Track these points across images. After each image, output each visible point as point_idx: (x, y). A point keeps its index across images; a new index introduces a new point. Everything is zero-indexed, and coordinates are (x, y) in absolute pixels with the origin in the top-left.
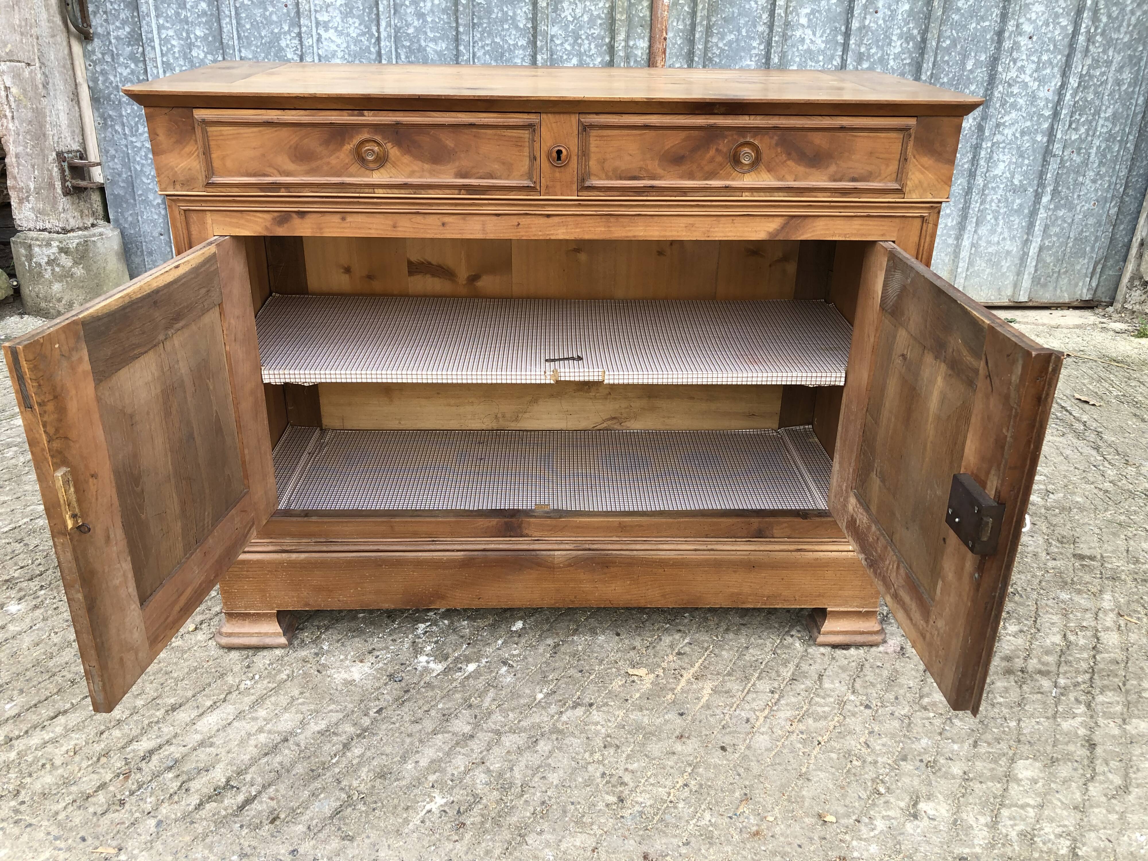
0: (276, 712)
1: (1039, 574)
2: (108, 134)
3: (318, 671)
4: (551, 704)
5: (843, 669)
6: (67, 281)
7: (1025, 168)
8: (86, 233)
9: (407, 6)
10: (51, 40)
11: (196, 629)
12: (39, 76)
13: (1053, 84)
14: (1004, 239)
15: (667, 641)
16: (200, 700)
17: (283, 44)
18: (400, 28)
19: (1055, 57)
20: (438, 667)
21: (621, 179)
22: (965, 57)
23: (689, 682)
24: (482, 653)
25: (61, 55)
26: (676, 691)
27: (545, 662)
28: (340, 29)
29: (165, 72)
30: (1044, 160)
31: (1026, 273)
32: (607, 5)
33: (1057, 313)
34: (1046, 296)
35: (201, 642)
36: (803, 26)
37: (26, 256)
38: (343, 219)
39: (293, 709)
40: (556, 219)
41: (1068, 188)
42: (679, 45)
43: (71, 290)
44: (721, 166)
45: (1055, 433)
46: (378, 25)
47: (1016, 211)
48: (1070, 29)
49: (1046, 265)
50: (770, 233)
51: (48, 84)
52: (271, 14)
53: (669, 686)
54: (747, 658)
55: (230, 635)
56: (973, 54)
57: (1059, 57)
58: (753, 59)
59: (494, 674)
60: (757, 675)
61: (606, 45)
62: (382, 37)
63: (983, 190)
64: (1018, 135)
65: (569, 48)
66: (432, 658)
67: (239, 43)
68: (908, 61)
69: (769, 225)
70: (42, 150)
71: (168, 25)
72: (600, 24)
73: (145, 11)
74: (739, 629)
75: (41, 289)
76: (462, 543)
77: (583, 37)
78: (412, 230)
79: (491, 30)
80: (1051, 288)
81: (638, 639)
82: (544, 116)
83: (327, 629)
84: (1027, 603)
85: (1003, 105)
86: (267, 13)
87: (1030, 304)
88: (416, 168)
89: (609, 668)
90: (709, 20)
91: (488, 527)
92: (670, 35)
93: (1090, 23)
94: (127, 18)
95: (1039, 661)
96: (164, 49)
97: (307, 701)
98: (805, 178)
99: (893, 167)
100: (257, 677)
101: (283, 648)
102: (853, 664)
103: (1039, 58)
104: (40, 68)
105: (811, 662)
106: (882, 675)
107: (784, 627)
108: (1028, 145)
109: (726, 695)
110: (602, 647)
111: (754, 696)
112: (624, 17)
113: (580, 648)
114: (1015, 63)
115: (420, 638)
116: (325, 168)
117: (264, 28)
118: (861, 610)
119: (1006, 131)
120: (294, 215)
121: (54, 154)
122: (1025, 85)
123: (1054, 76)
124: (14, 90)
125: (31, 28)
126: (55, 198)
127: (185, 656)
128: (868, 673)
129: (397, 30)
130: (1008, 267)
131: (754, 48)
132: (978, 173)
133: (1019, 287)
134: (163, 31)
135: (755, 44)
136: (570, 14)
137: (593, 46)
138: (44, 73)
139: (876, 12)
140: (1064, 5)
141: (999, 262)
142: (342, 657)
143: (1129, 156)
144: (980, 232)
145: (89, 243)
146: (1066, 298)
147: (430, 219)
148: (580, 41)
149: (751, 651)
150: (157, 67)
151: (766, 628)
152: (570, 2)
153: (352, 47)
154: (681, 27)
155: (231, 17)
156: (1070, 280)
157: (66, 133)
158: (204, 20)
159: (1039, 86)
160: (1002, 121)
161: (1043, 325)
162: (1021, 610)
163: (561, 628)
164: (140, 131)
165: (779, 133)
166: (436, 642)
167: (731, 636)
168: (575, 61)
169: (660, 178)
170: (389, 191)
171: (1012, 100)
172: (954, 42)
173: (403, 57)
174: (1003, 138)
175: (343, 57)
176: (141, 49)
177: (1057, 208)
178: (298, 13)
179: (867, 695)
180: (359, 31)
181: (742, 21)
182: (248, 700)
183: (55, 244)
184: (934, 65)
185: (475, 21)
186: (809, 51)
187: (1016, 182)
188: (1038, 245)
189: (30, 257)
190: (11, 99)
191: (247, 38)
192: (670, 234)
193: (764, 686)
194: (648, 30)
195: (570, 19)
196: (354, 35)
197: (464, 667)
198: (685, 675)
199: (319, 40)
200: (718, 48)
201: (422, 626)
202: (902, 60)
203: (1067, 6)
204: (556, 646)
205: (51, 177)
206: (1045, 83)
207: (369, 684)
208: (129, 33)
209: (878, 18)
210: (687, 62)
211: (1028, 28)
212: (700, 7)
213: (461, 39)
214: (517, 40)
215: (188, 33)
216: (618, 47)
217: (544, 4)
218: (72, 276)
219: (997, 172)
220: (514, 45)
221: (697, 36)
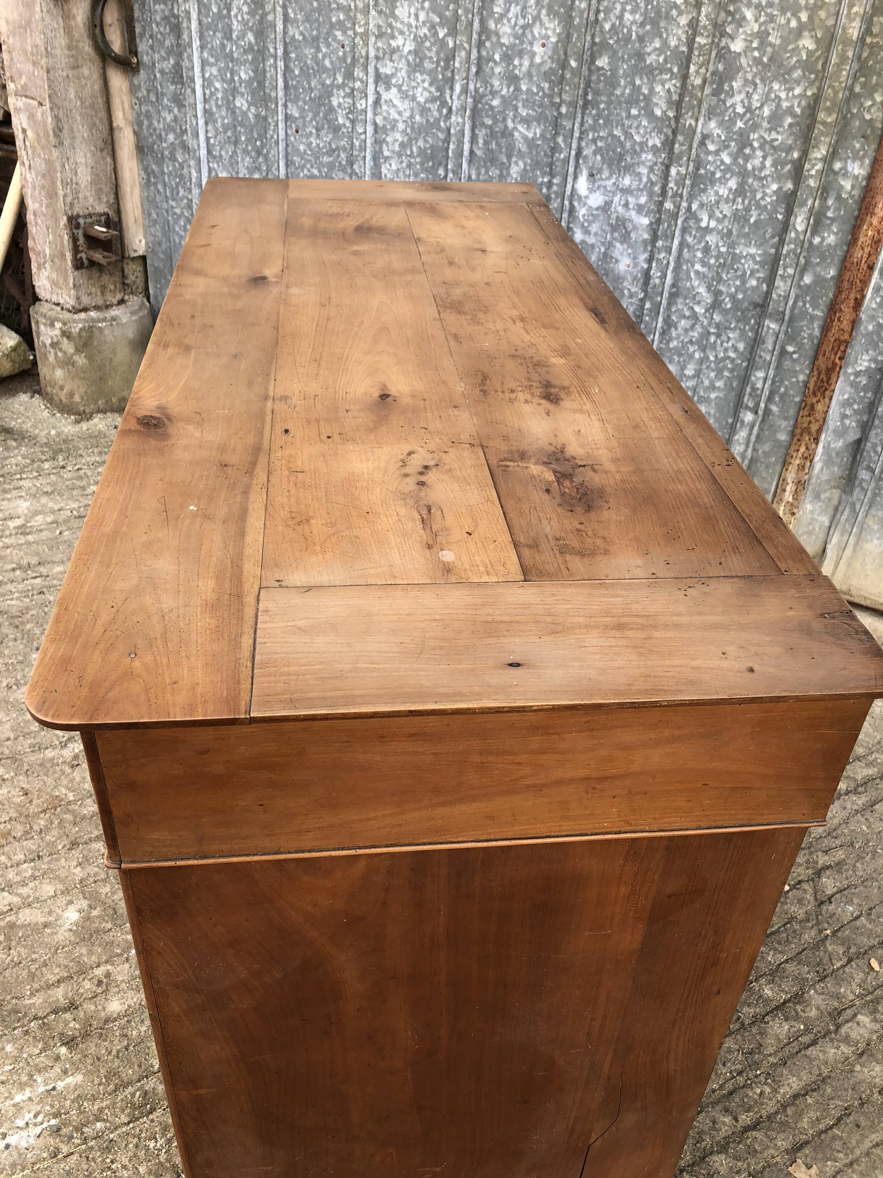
2: (152, 194)
6: (68, 369)
9: (495, 62)
10: (71, 73)
12: (50, 119)
17: (335, 101)
18: (483, 96)
25: (88, 91)
28: (404, 88)
29: (206, 123)
32: (809, 93)
43: (72, 379)
46: (452, 89)
51: (61, 131)
52: (324, 57)
61: (792, 162)
65: (727, 160)
67: (286, 95)
70: (55, 212)
71: (212, 60)
72: (791, 125)
73: (188, 39)
75: (48, 371)
77: (756, 144)
79: (610, 114)
86: (320, 56)
96: (207, 92)
104: (52, 109)
112: (833, 118)
117: (315, 77)
121: (65, 218)
124: (29, 133)
126: (66, 269)
129: (478, 99)
134: (206, 69)
136: (742, 101)
137: (768, 163)
138: (56, 117)
145: (94, 329)
148: (747, 151)
150: (196, 116)
152: (746, 80)
153: (418, 118)
155: (275, 57)
157: (87, 192)
158: (250, 57)
164: (181, 194)
168: (733, 183)
173: (481, 141)
175: (404, 132)
180: (428, 95)
185: (589, 97)
190: (28, 143)
191: (296, 88)
195: (740, 110)
196: (421, 100)
199: (377, 102)
205: (62, 245)
208: (172, 67)
213: (561, 124)
214: (648, 136)
215: (232, 74)
216: (808, 171)
217: (698, 81)
218: (73, 364)
220: (641, 144)
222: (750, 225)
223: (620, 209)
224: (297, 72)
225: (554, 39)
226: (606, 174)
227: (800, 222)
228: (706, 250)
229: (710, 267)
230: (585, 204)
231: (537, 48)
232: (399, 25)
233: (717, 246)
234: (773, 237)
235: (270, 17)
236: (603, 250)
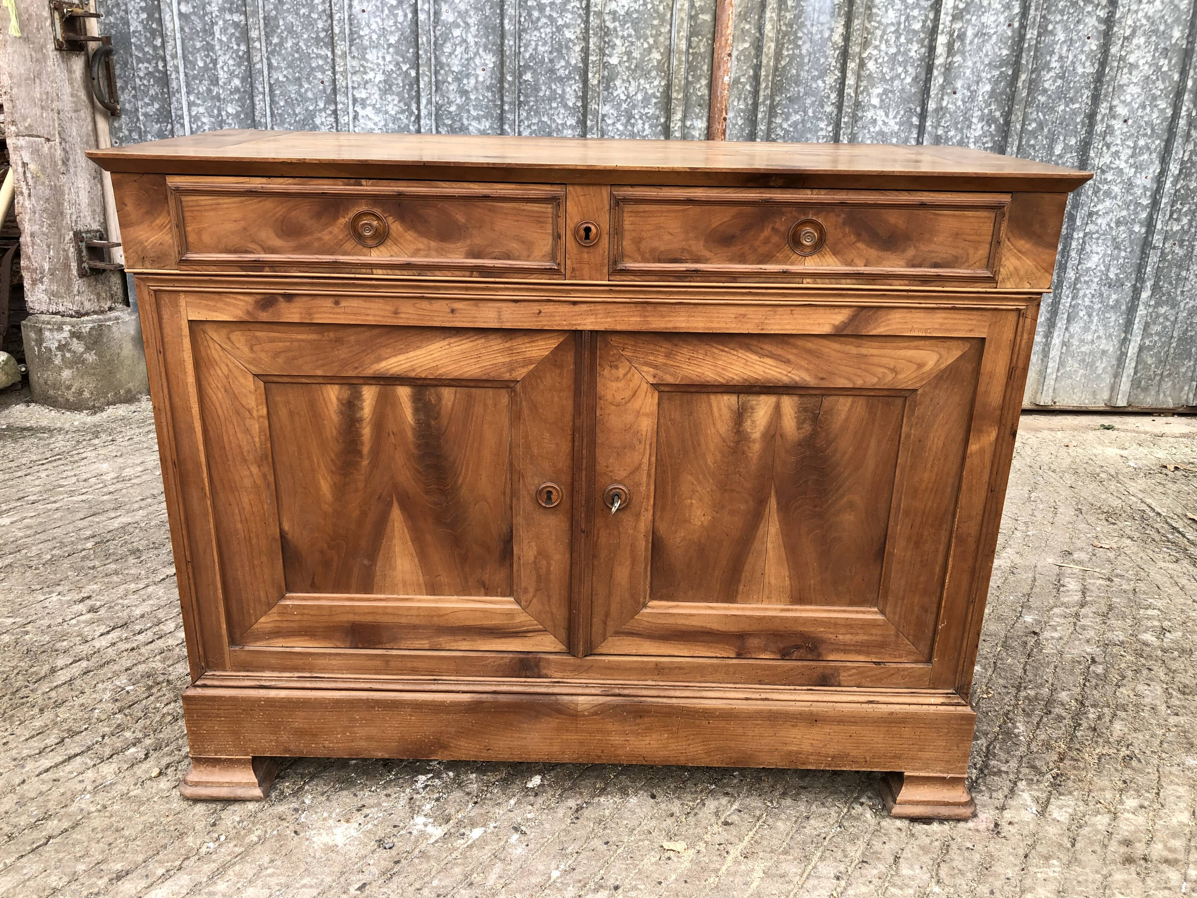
0: (239, 885)
1: (1159, 732)
3: (296, 832)
4: (568, 885)
5: (925, 849)
6: (77, 368)
7: (1121, 261)
8: (101, 317)
9: (449, 83)
10: (73, 115)
11: (160, 774)
12: (59, 152)
13: (1151, 171)
14: (1099, 337)
15: (712, 807)
16: (151, 866)
17: (318, 121)
18: (442, 106)
19: (1153, 142)
20: (437, 832)
21: (659, 261)
22: (1052, 140)
23: (736, 862)
24: (490, 815)
25: (84, 130)
26: (720, 873)
27: (564, 830)
28: (378, 106)
30: (1143, 252)
31: (1125, 375)
32: (663, 84)
33: (1160, 421)
34: (1148, 401)
35: (162, 790)
36: (875, 107)
37: (36, 340)
38: (337, 303)
39: (259, 883)
40: (584, 307)
41: (1170, 283)
42: (740, 126)
43: (82, 377)
44: (778, 248)
45: (1168, 558)
46: (418, 103)
47: (1112, 307)
48: (1169, 112)
49: (1147, 367)
50: (835, 326)
51: (68, 160)
52: (306, 91)
53: (712, 866)
54: (807, 831)
55: (196, 784)
56: (1061, 138)
57: (1158, 142)
59: (502, 843)
60: (819, 854)
61: (661, 125)
62: (422, 114)
63: (1075, 284)
64: (1113, 225)
65: (621, 128)
66: (431, 820)
67: (272, 120)
68: (990, 145)
69: (835, 316)
70: (59, 230)
71: (199, 102)
72: (655, 103)
73: (176, 87)
74: (798, 794)
75: (49, 375)
76: (469, 683)
77: (637, 117)
78: (416, 317)
79: (538, 108)
80: (1153, 393)
81: (677, 803)
82: (570, 188)
83: (311, 779)
84: (1147, 770)
85: (1095, 193)
86: (303, 90)
87: (1130, 409)
88: (421, 246)
89: (640, 840)
90: (773, 100)
91: (500, 665)
92: (731, 115)
93: (1191, 106)
94: (157, 94)
95: (1165, 846)
96: (194, 126)
97: (278, 871)
98: (878, 262)
99: (983, 251)
100: (223, 838)
101: (257, 801)
102: (937, 844)
103: (1135, 143)
104: (61, 143)
105: (885, 839)
106: (972, 860)
107: (852, 792)
108: (1124, 236)
109: (781, 881)
110: (633, 812)
111: (816, 882)
112: (681, 96)
113: (607, 813)
114: (1108, 148)
115: (418, 793)
116: (316, 244)
117: (299, 105)
118: (945, 775)
119: (1099, 221)
120: (281, 299)
121: (71, 233)
122: (1121, 171)
123: (1152, 162)
124: (32, 166)
125: (52, 101)
126: (70, 279)
127: (142, 809)
128: (956, 857)
129: (438, 107)
130: (1104, 368)
131: (822, 129)
132: (1069, 265)
133: (1116, 390)
134: (193, 108)
135: (822, 125)
136: (623, 92)
137: (647, 126)
138: (64, 149)
139: (955, 93)
140: (1162, 87)
141: (1094, 362)
142: (325, 815)
144: (1071, 329)
145: (104, 327)
146: (1170, 404)
147: (437, 306)
148: (633, 121)
149: (812, 822)
151: (831, 793)
152: (623, 80)
153: (391, 125)
154: (742, 107)
155: (264, 94)
156: (1174, 385)
157: (86, 212)
158: (236, 97)
159: (1135, 173)
160: (1095, 210)
161: (1146, 433)
162: (1140, 779)
163: (586, 787)
165: (847, 209)
166: (437, 800)
167: (788, 802)
169: (706, 261)
170: (389, 272)
171: (1106, 187)
172: (1041, 126)
174: (1097, 228)
176: (169, 126)
177: (1158, 304)
178: (335, 91)
179: (955, 886)
180: (397, 109)
181: (808, 101)
182: (208, 868)
183: (67, 328)
184: (1018, 149)
185: (522, 99)
186: (881, 133)
187: (1112, 275)
188: (1137, 345)
189: (40, 341)
190: (29, 175)
191: (280, 115)
192: (717, 325)
193: (827, 869)
194: (706, 110)
195: (623, 97)
196: (393, 113)
197: (467, 832)
198: (731, 852)
199: (355, 118)
200: (782, 129)
201: (422, 778)
202: (984, 144)
203: (1165, 88)
204: (579, 809)
205: (67, 258)
206: (1143, 170)
207: (353, 851)
208: (158, 110)
209: (957, 99)
211: (1122, 111)
212: (763, 85)
213: (505, 117)
214: (566, 119)
215: (219, 110)
216: (673, 127)
217: (595, 82)
218: (83, 362)
219: (1091, 264)
220: (562, 124)
221: (760, 116)
224: (282, 103)
225: (492, 65)
231: (479, 72)
232: (369, 65)
235: (258, 66)
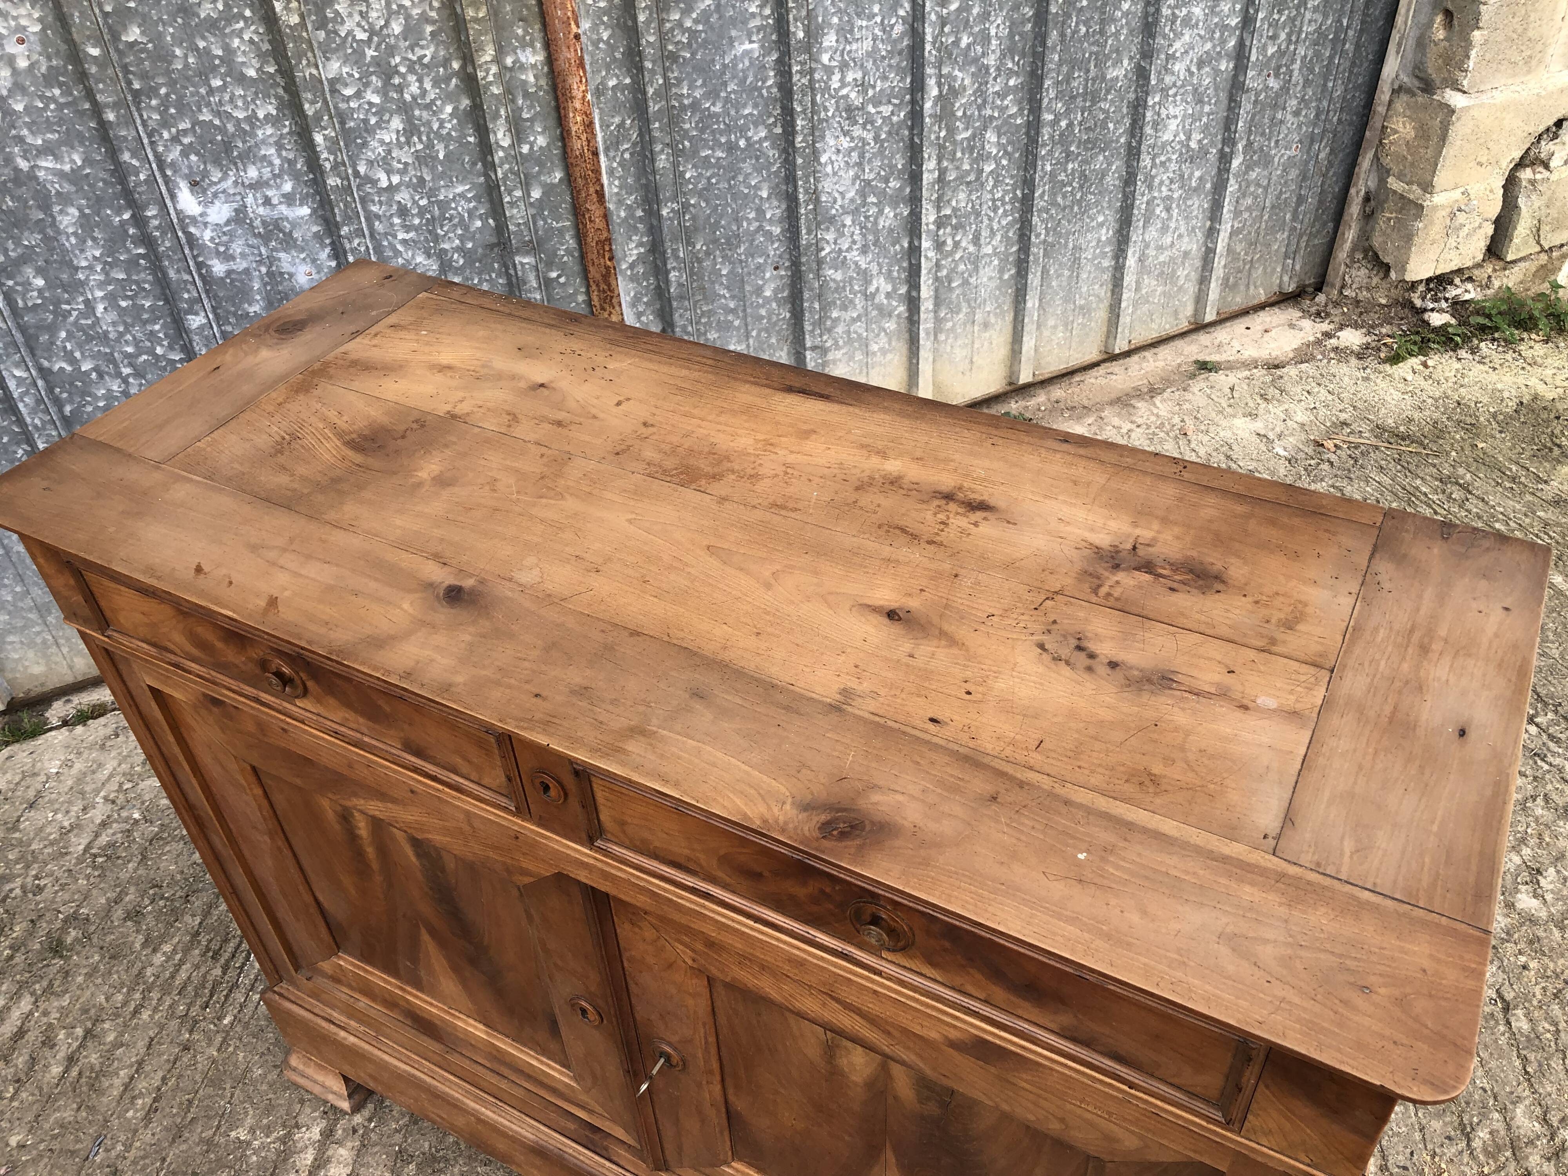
7: (1205, 119)
14: (1180, 236)
30: (1232, 100)
31: (1213, 280)
33: (1256, 324)
34: (1238, 300)
42: (607, 43)
47: (1195, 190)
49: (1237, 258)
58: (754, 38)
61: (456, 74)
63: (1150, 172)
64: (1194, 69)
65: (376, 99)
72: (433, 34)
77: (403, 70)
79: (181, 97)
80: (1242, 288)
85: (1172, 26)
92: (586, 25)
108: (1208, 80)
130: (1187, 276)
132: (1143, 147)
133: (1203, 301)
135: (753, 7)
136: (359, 25)
137: (428, 85)
141: (1174, 272)
143: (1348, 64)
144: (1147, 237)
146: (1262, 297)
148: (396, 81)
156: (1265, 269)
160: (1172, 52)
168: (397, 123)
174: (1173, 78)
177: (1249, 169)
185: (137, 86)
187: (1193, 145)
188: (1228, 234)
194: (537, 27)
195: (362, 36)
200: (685, 30)
210: (629, 71)
213: (117, 137)
214: (252, 106)
216: (484, 78)
217: (295, 19)
219: (1167, 136)
220: (248, 119)
221: (642, 18)
222: (441, 163)
223: (261, 210)
225: (37, 29)
226: (216, 175)
227: (501, 136)
228: (403, 212)
229: (416, 229)
230: (206, 224)
231: (13, 48)
233: (415, 202)
234: (474, 164)
236: (264, 270)
